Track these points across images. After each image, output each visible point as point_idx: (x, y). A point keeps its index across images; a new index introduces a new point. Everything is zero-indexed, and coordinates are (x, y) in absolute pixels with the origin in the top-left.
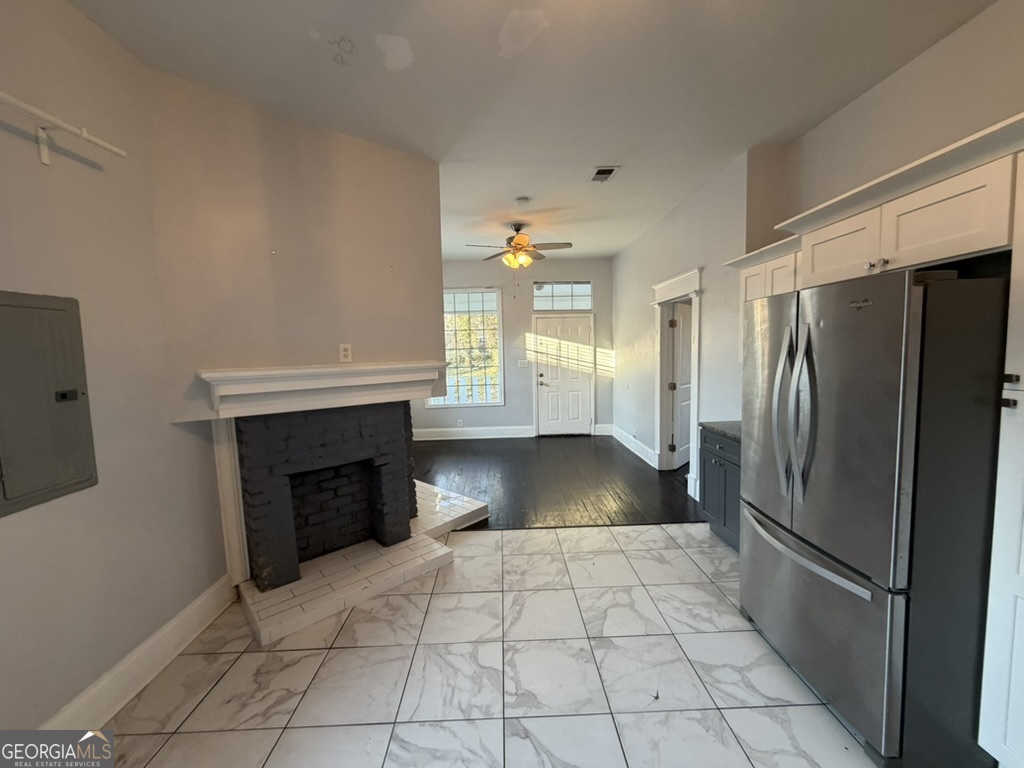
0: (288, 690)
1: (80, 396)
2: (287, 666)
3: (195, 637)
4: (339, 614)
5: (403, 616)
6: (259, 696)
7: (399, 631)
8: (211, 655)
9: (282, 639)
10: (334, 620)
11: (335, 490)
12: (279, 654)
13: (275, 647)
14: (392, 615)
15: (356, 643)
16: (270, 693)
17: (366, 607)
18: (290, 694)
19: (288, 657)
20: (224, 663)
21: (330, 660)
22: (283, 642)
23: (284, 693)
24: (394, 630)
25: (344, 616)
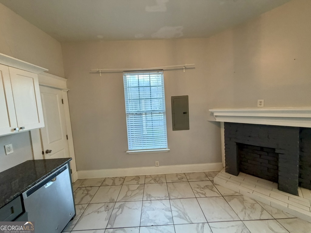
0: (205, 193)
1: (187, 113)
2: (212, 190)
3: (209, 171)
4: (237, 193)
5: (252, 211)
6: (202, 189)
7: (244, 212)
8: (207, 176)
9: (218, 185)
10: (233, 192)
11: (260, 155)
12: (214, 187)
13: (215, 185)
14: (249, 208)
15: (229, 201)
16: (203, 191)
17: (245, 198)
18: (205, 194)
19: (215, 189)
20: (206, 179)
21: (219, 198)
22: (218, 186)
23: (204, 193)
24: (242, 211)
25: (237, 194)
